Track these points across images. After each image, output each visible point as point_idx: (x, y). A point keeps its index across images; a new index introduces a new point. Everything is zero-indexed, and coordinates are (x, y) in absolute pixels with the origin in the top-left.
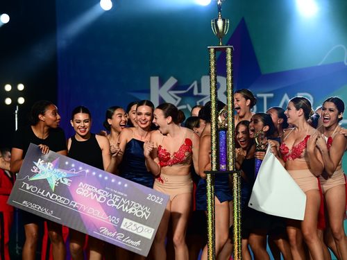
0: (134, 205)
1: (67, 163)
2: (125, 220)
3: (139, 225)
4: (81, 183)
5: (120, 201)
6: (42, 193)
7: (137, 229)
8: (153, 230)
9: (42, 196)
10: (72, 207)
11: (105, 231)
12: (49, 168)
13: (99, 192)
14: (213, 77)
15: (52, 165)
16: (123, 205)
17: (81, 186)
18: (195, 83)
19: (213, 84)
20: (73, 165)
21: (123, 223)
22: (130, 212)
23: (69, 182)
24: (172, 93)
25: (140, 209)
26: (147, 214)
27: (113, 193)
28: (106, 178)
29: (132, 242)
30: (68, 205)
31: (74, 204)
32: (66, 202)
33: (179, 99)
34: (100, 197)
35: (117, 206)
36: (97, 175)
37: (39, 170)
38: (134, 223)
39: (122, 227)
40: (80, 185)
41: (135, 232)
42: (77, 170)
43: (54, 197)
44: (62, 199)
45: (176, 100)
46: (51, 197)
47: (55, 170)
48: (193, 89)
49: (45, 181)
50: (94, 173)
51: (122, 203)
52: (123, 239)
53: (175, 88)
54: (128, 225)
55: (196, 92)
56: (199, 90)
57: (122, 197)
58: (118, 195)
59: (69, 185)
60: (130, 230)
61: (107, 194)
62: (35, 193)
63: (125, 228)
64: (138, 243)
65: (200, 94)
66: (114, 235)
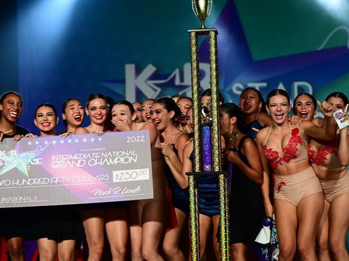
0: (117, 154)
1: (30, 143)
2: (115, 173)
3: (130, 171)
4: (53, 157)
5: (100, 157)
6: (18, 183)
7: (131, 176)
8: (148, 169)
9: (18, 186)
10: (54, 183)
11: (99, 192)
12: (14, 156)
13: (75, 157)
14: (195, 65)
15: (15, 152)
16: (106, 159)
17: (55, 160)
18: (177, 72)
19: (195, 73)
20: (37, 143)
21: (114, 176)
22: (116, 163)
23: (40, 161)
24: (151, 83)
25: (125, 155)
26: (134, 157)
27: (90, 153)
28: (77, 141)
29: (132, 191)
30: (49, 184)
31: (55, 180)
32: (46, 181)
33: (159, 90)
34: (79, 161)
35: (100, 163)
36: (66, 143)
37: (4, 162)
38: (125, 172)
39: (115, 181)
40: (53, 159)
41: (131, 180)
42: (44, 146)
43: (32, 181)
44: (41, 180)
45: (156, 90)
46: (28, 184)
47: (21, 155)
48: (174, 78)
49: (15, 170)
50: (62, 142)
51: (104, 158)
52: (120, 192)
53: (153, 77)
54: (120, 176)
55: (177, 82)
56: (182, 80)
57: (101, 151)
58: (97, 152)
59: (42, 163)
60: (125, 180)
61: (85, 156)
62: (11, 186)
63: (118, 181)
64: (138, 188)
65: (182, 84)
66: (110, 192)
